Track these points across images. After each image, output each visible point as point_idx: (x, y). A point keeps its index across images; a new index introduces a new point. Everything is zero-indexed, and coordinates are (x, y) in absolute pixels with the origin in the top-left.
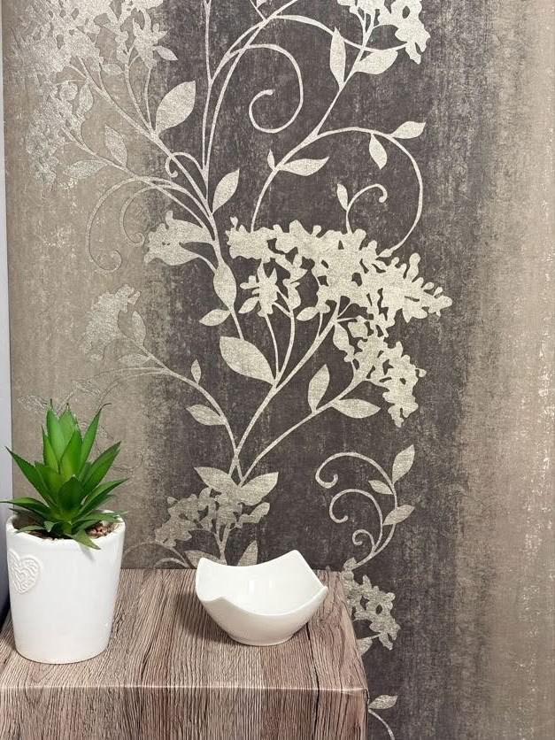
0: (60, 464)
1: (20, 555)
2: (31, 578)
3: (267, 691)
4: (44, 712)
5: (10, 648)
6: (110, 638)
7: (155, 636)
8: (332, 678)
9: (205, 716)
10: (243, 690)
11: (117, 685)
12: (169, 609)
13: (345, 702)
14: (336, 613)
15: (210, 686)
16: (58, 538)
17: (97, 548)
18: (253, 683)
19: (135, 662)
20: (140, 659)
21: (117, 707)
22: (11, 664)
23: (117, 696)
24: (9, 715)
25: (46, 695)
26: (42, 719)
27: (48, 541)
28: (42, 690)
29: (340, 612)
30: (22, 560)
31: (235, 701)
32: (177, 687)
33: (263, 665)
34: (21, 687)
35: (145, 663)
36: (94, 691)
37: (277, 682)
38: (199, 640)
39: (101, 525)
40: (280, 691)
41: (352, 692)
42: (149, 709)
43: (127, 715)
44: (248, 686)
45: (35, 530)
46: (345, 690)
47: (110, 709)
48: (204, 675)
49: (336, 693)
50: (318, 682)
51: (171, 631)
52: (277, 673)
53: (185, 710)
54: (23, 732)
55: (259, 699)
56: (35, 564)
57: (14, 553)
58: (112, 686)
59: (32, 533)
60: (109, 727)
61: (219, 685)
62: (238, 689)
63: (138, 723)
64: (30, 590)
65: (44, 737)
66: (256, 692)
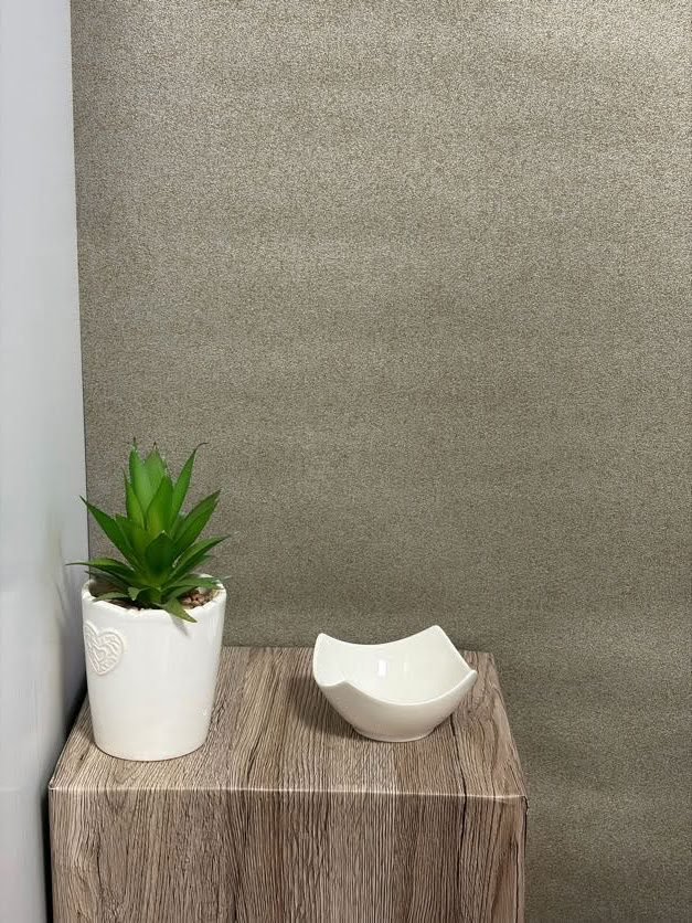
0: (146, 517)
1: (99, 628)
2: (112, 657)
3: (401, 797)
4: (129, 818)
5: (87, 742)
6: (209, 730)
7: (264, 729)
8: (483, 784)
9: (325, 827)
10: (373, 795)
11: (218, 786)
12: (281, 695)
13: (499, 812)
14: (487, 703)
15: (332, 790)
16: (145, 608)
17: (193, 621)
18: (385, 786)
19: (239, 759)
20: (245, 757)
21: (217, 814)
22: (89, 760)
23: (217, 800)
24: (86, 822)
25: (132, 799)
26: (127, 827)
27: (133, 612)
28: (126, 793)
29: (493, 702)
30: (101, 635)
31: (362, 809)
32: (291, 790)
33: (396, 765)
34: (101, 789)
35: (252, 760)
36: (190, 794)
37: (414, 786)
38: (318, 735)
39: (197, 592)
40: (417, 797)
41: (508, 800)
42: (257, 817)
43: (230, 824)
44: (378, 791)
45: (117, 598)
46: (499, 797)
47: (210, 816)
48: (324, 776)
49: (488, 801)
50: (465, 787)
51: (284, 722)
52: (414, 776)
53: (301, 818)
54: (104, 842)
55: (392, 805)
56: (116, 639)
57: (92, 626)
58: (211, 788)
59: (113, 601)
60: (208, 839)
61: (343, 789)
62: (367, 794)
63: (244, 834)
64: (112, 671)
65: (130, 849)
66: (388, 798)
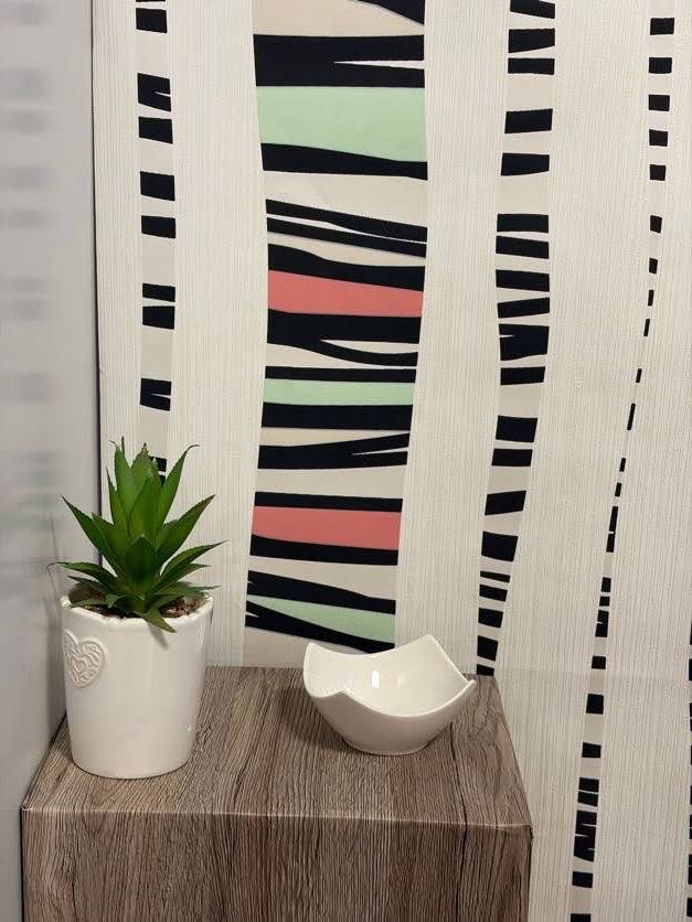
0: (129, 521)
1: (79, 638)
2: (94, 668)
3: (398, 826)
4: (107, 843)
5: (66, 761)
6: (194, 752)
7: (253, 750)
8: (485, 812)
9: (316, 855)
10: (367, 821)
11: (203, 810)
12: (271, 716)
13: (502, 841)
14: (489, 727)
15: (324, 816)
16: (128, 617)
17: (171, 630)
18: (381, 812)
19: (226, 781)
20: (233, 778)
21: (201, 840)
22: (67, 781)
23: (201, 824)
24: (61, 846)
25: (111, 822)
26: (104, 854)
27: (114, 621)
28: (105, 815)
29: (496, 727)
30: (81, 644)
31: (356, 837)
32: (280, 815)
33: (393, 790)
34: (78, 811)
35: (239, 782)
36: (172, 818)
37: (411, 813)
39: (184, 601)
40: (415, 825)
41: (510, 828)
42: (243, 843)
43: (214, 850)
44: (372, 817)
45: (97, 606)
46: (501, 825)
47: (192, 842)
48: (316, 800)
49: (490, 829)
50: (465, 815)
51: (274, 744)
52: (411, 801)
53: (291, 846)
54: (80, 869)
55: (388, 834)
56: (97, 650)
57: (71, 635)
58: (195, 811)
59: (91, 608)
60: (192, 866)
61: (337, 814)
62: (361, 821)
63: (230, 863)
64: (92, 683)
65: (107, 878)
66: (382, 826)
